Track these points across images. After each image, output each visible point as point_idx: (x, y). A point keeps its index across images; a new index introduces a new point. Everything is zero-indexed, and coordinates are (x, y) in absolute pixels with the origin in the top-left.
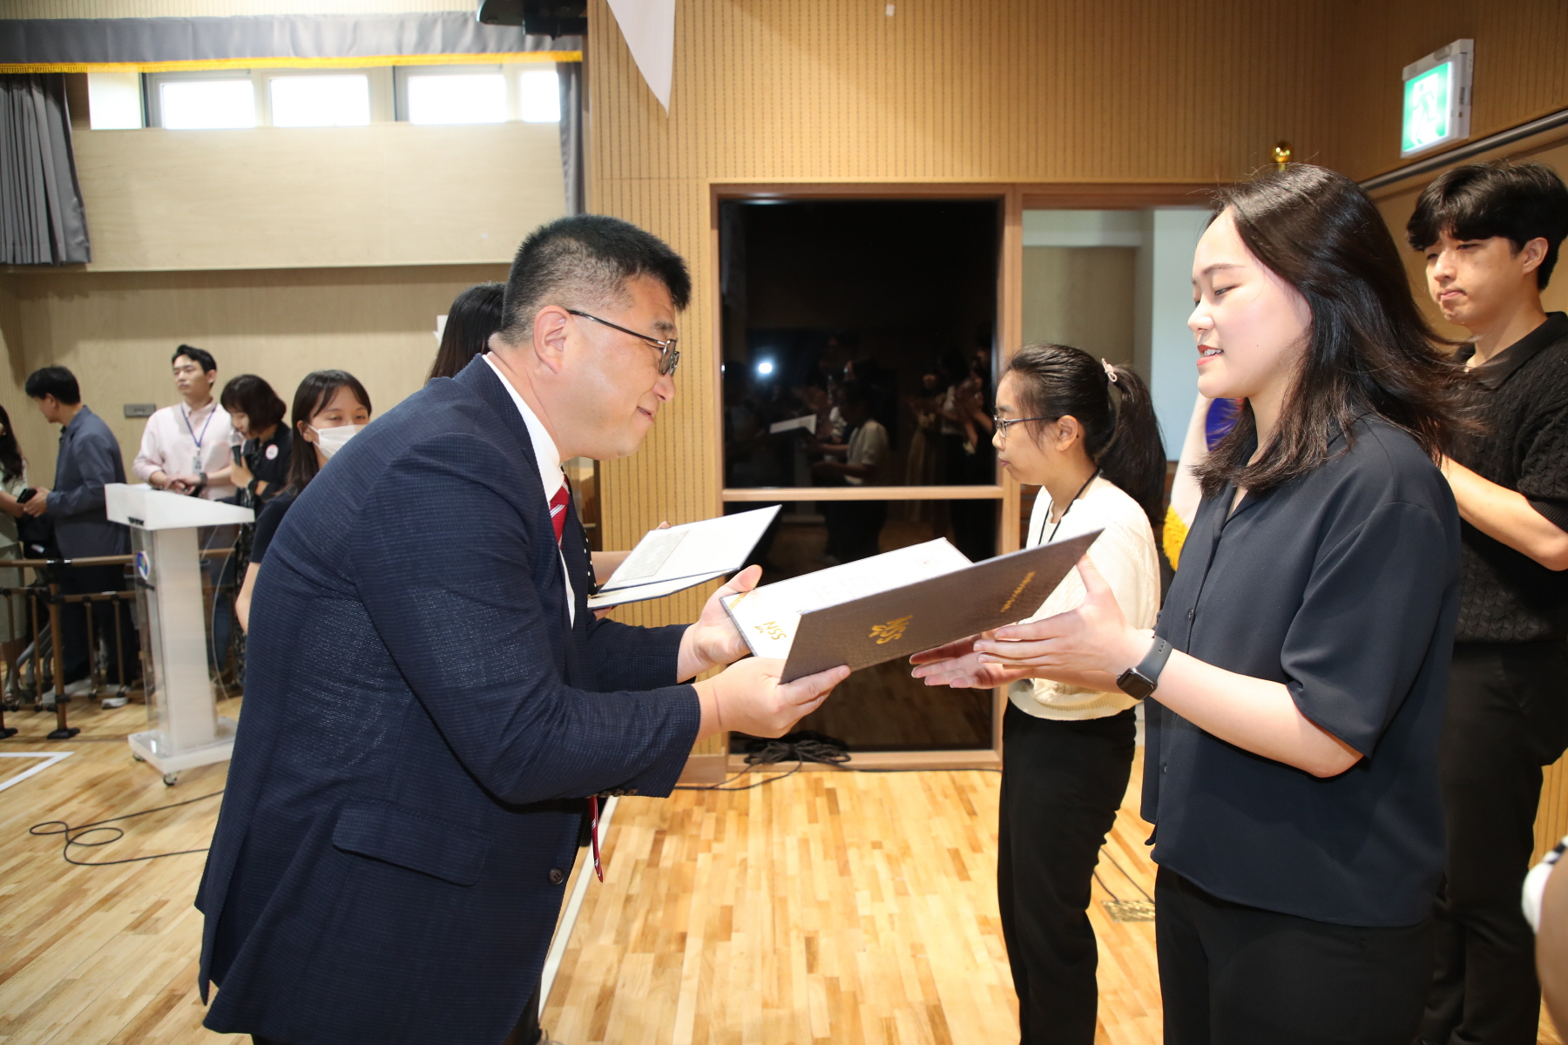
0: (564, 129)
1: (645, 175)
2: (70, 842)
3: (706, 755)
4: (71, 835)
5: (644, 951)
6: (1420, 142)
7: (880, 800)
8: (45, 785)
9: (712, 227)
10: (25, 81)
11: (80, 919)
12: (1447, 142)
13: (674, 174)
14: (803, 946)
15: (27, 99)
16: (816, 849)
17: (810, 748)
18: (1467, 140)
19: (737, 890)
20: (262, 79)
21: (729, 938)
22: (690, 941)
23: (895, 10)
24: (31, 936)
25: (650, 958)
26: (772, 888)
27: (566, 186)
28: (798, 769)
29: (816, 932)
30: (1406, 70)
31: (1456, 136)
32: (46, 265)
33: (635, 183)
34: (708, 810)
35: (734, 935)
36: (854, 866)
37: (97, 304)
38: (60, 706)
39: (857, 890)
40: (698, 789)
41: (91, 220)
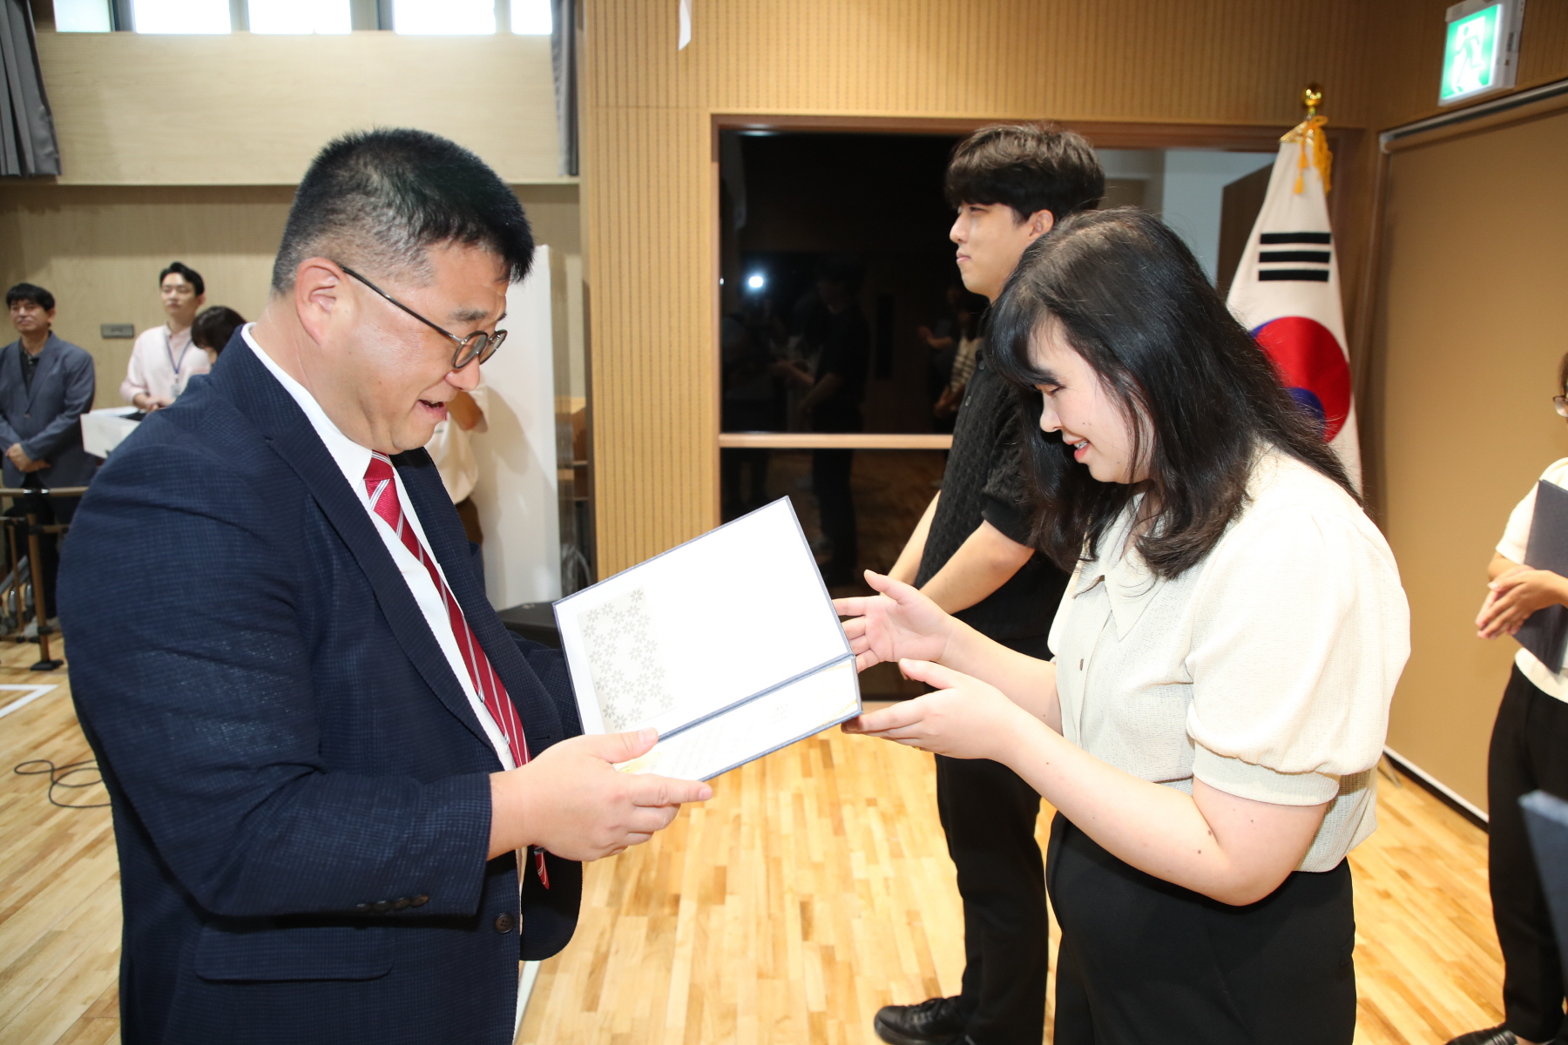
0: (556, 43)
1: (642, 103)
2: (54, 783)
4: (56, 776)
5: (637, 914)
6: (1460, 89)
7: (875, 753)
8: (28, 720)
9: (713, 160)
11: (66, 866)
12: (1490, 92)
13: (672, 103)
14: (797, 911)
16: (810, 805)
18: (1511, 90)
19: (731, 849)
21: (722, 902)
22: (684, 904)
24: (15, 884)
25: (643, 922)
26: (767, 848)
27: (558, 103)
29: (811, 896)
30: (1450, 11)
31: (1500, 85)
32: (14, 177)
33: (632, 112)
35: (728, 898)
36: (848, 825)
37: (70, 218)
38: (42, 638)
39: (851, 850)
41: (60, 130)
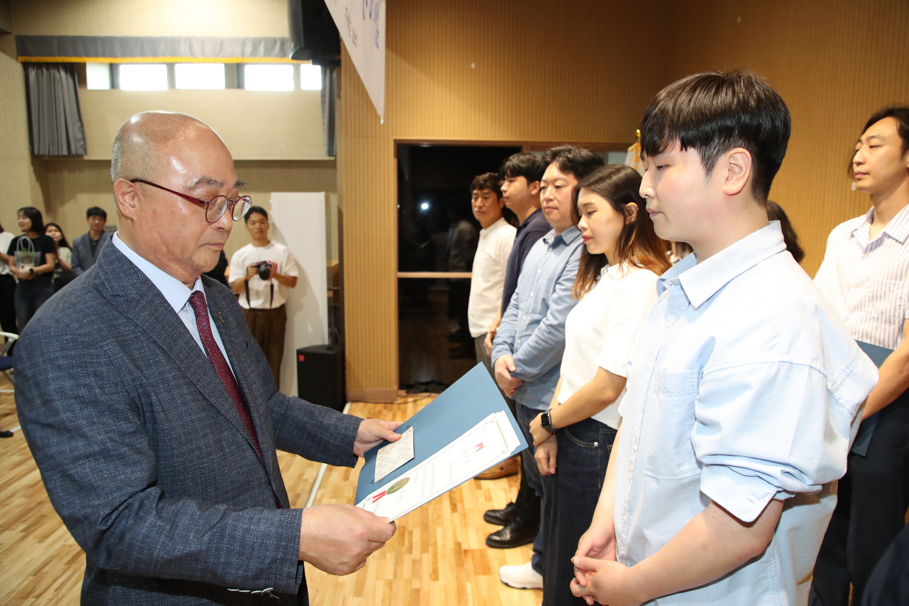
0: (323, 94)
3: (388, 389)
9: (395, 157)
10: (57, 65)
13: (378, 135)
15: (57, 74)
17: (435, 387)
20: (171, 66)
23: (476, 66)
27: (324, 123)
28: (429, 397)
32: (65, 156)
34: (390, 410)
37: (87, 175)
40: (385, 403)
41: (88, 134)
